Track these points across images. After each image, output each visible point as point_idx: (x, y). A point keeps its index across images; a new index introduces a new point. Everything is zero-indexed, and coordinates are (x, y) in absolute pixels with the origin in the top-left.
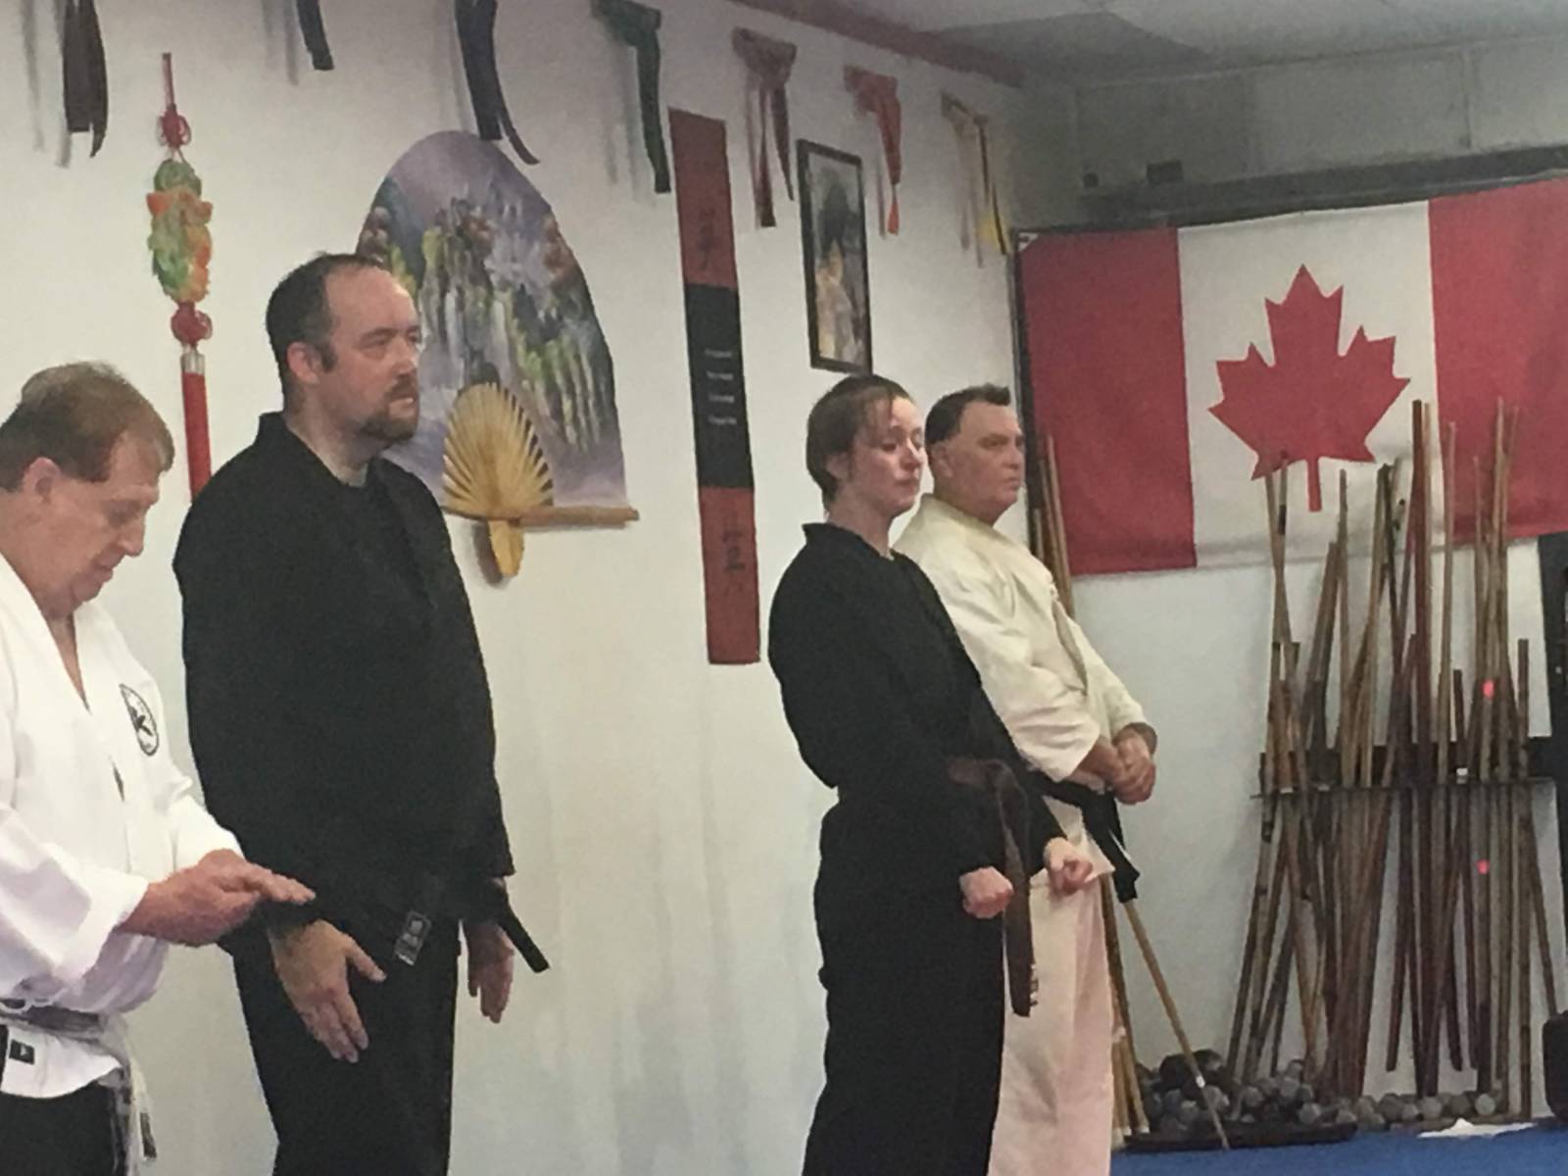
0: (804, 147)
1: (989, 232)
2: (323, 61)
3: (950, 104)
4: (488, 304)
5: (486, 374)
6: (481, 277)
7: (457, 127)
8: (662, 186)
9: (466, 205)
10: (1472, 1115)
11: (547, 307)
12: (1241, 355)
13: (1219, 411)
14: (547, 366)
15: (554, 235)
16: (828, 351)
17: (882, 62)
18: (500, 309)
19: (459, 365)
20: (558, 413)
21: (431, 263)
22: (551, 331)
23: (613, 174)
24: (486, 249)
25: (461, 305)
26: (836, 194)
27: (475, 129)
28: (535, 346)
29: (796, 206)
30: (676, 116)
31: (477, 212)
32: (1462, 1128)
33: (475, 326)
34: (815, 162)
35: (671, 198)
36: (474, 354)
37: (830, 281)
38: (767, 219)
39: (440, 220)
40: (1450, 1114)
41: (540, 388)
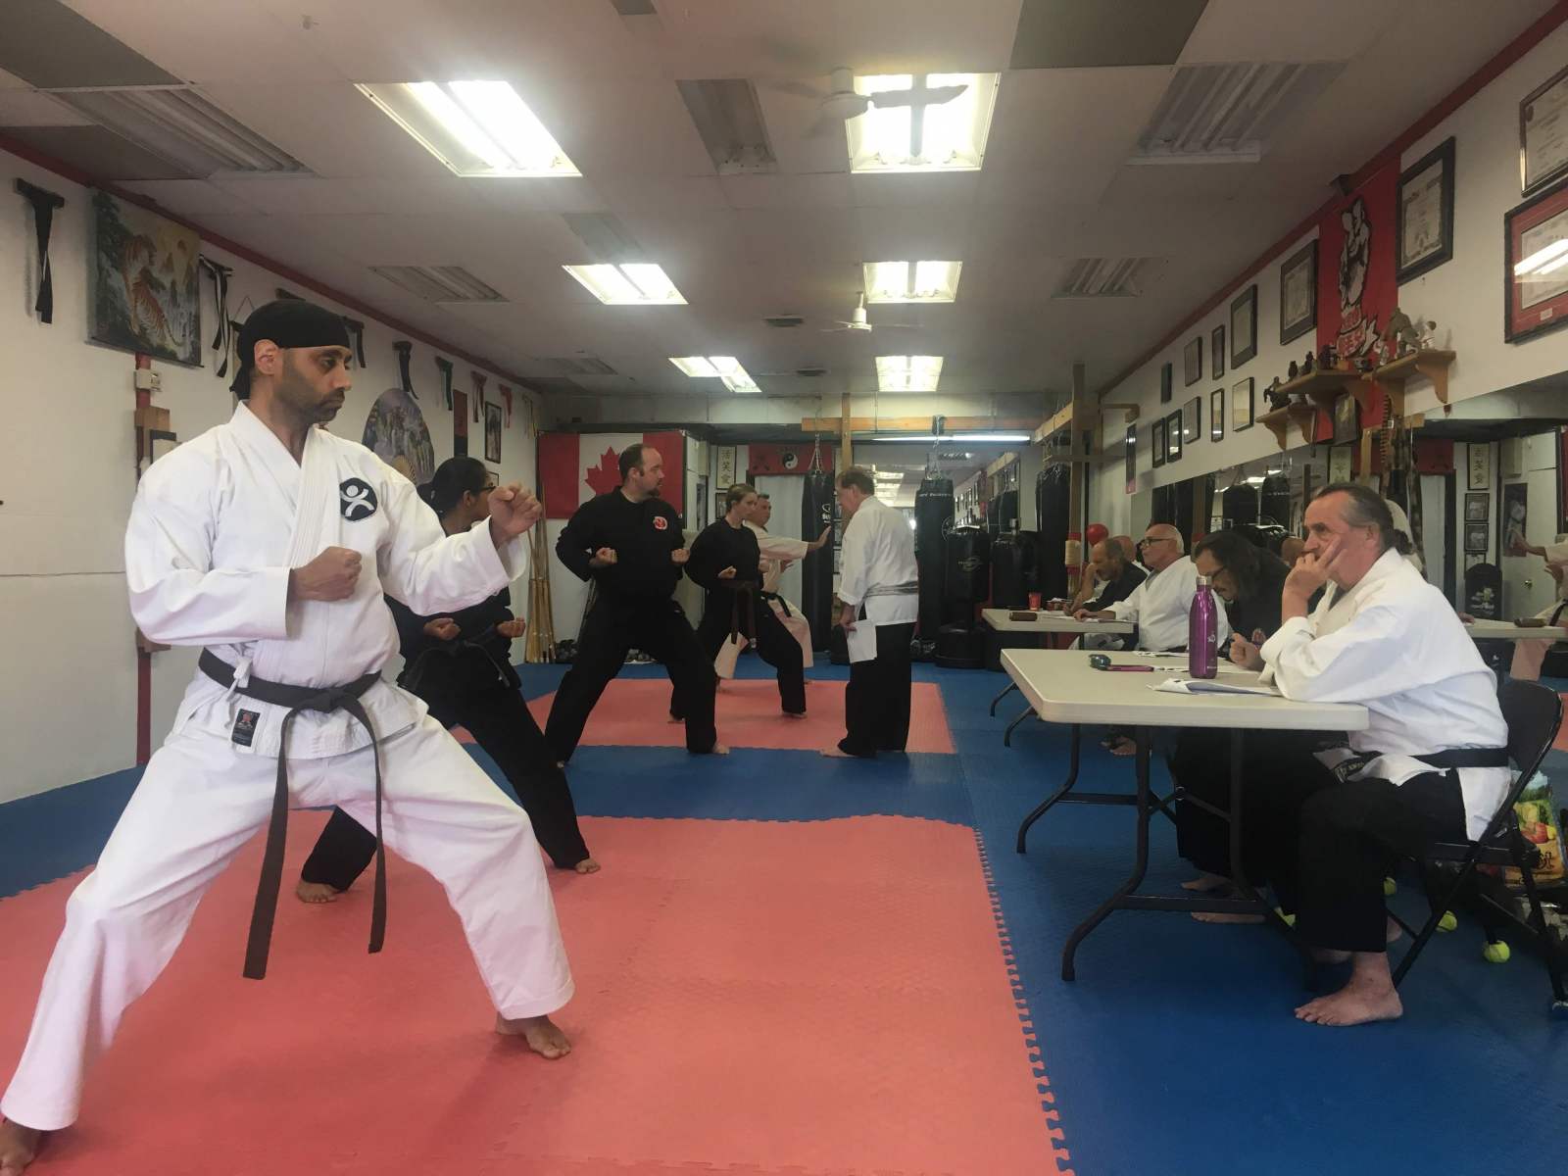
0: (487, 403)
1: (531, 431)
2: (363, 365)
3: (524, 397)
4: (403, 434)
5: (401, 453)
6: (402, 427)
7: (397, 387)
8: (450, 409)
9: (399, 408)
10: (637, 659)
11: (418, 437)
12: (593, 467)
13: (586, 481)
14: (417, 453)
15: (421, 419)
16: (489, 456)
17: (508, 384)
18: (406, 436)
19: (394, 450)
20: (419, 463)
21: (389, 421)
22: (419, 443)
23: (438, 404)
24: (403, 420)
25: (396, 434)
26: (494, 416)
27: (402, 388)
28: (415, 447)
29: (484, 418)
30: (455, 391)
31: (402, 410)
32: (634, 662)
33: (399, 440)
34: (490, 407)
35: (452, 413)
36: (398, 447)
37: (491, 438)
38: (477, 421)
39: (391, 411)
40: (632, 659)
41: (415, 458)
